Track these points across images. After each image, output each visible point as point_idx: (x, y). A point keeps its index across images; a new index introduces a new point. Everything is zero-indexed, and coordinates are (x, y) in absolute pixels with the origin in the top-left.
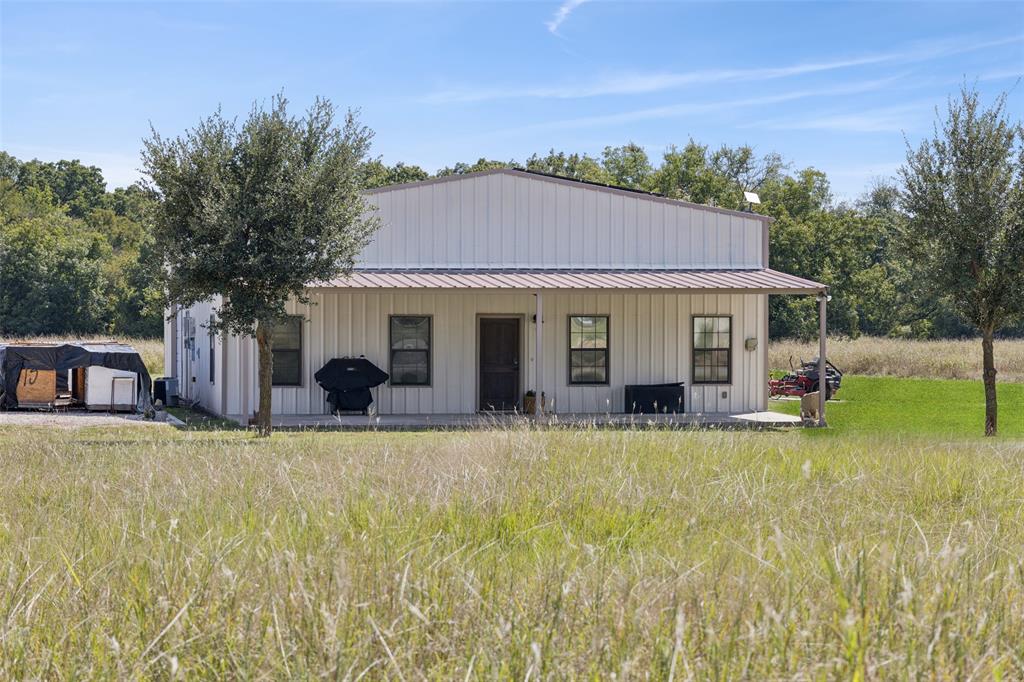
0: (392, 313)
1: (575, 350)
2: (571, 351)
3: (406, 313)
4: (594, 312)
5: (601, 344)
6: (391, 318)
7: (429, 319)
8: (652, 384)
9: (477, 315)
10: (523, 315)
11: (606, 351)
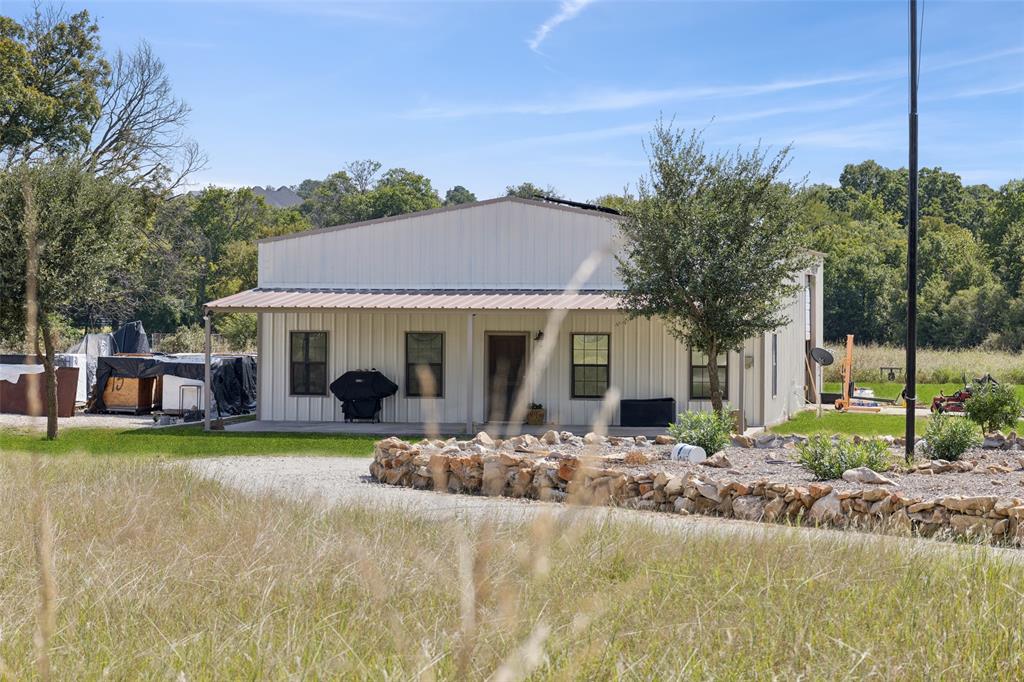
0: (408, 330)
1: (578, 365)
2: (574, 366)
3: (421, 330)
4: (595, 330)
5: (603, 361)
6: (407, 334)
7: (441, 336)
8: (651, 398)
9: (486, 332)
10: (529, 333)
11: (607, 367)
